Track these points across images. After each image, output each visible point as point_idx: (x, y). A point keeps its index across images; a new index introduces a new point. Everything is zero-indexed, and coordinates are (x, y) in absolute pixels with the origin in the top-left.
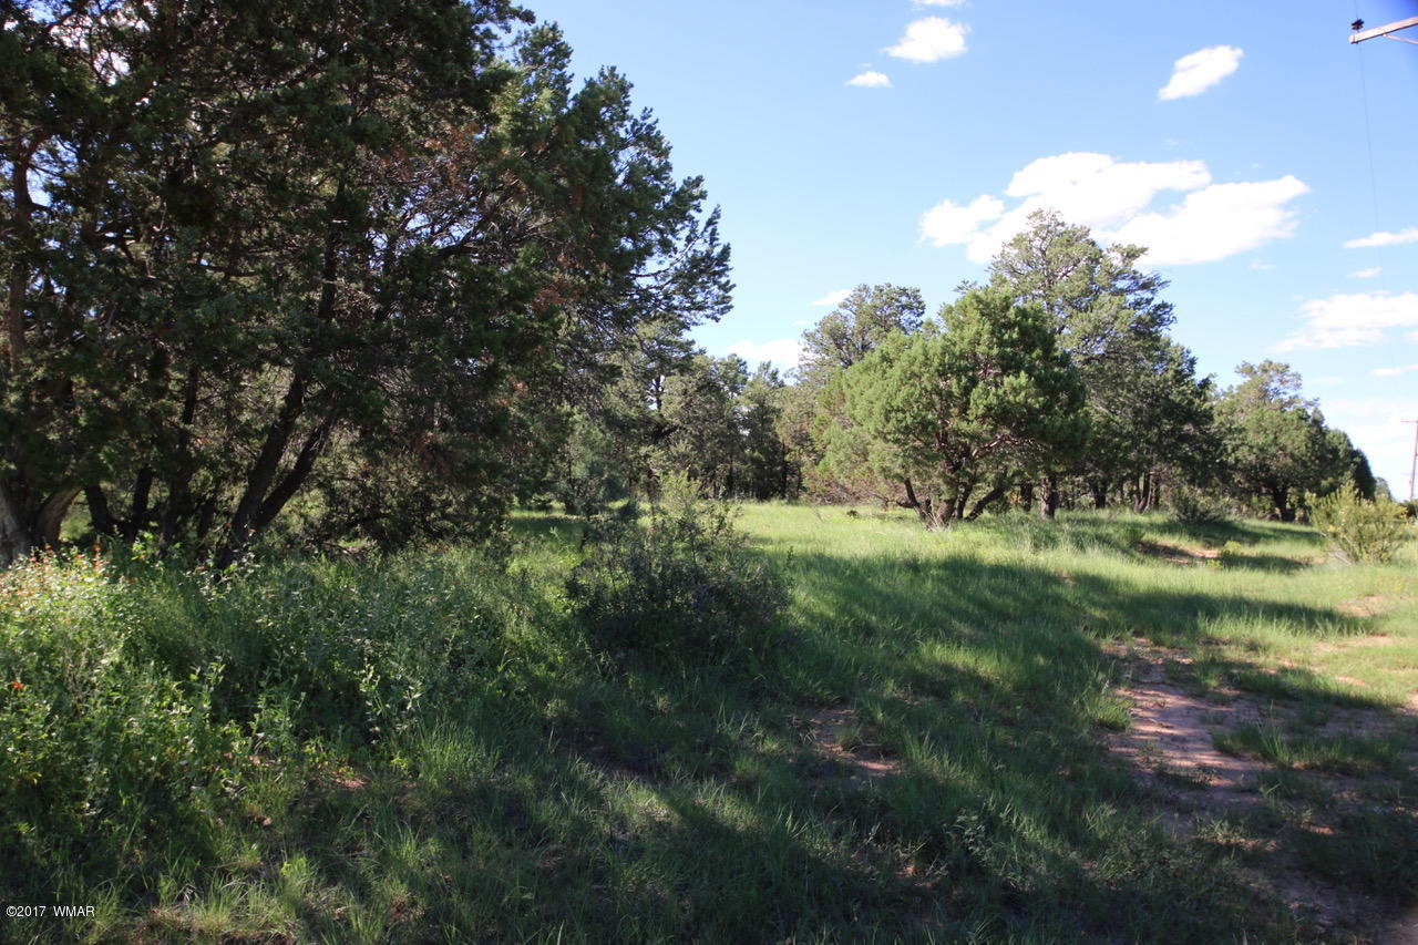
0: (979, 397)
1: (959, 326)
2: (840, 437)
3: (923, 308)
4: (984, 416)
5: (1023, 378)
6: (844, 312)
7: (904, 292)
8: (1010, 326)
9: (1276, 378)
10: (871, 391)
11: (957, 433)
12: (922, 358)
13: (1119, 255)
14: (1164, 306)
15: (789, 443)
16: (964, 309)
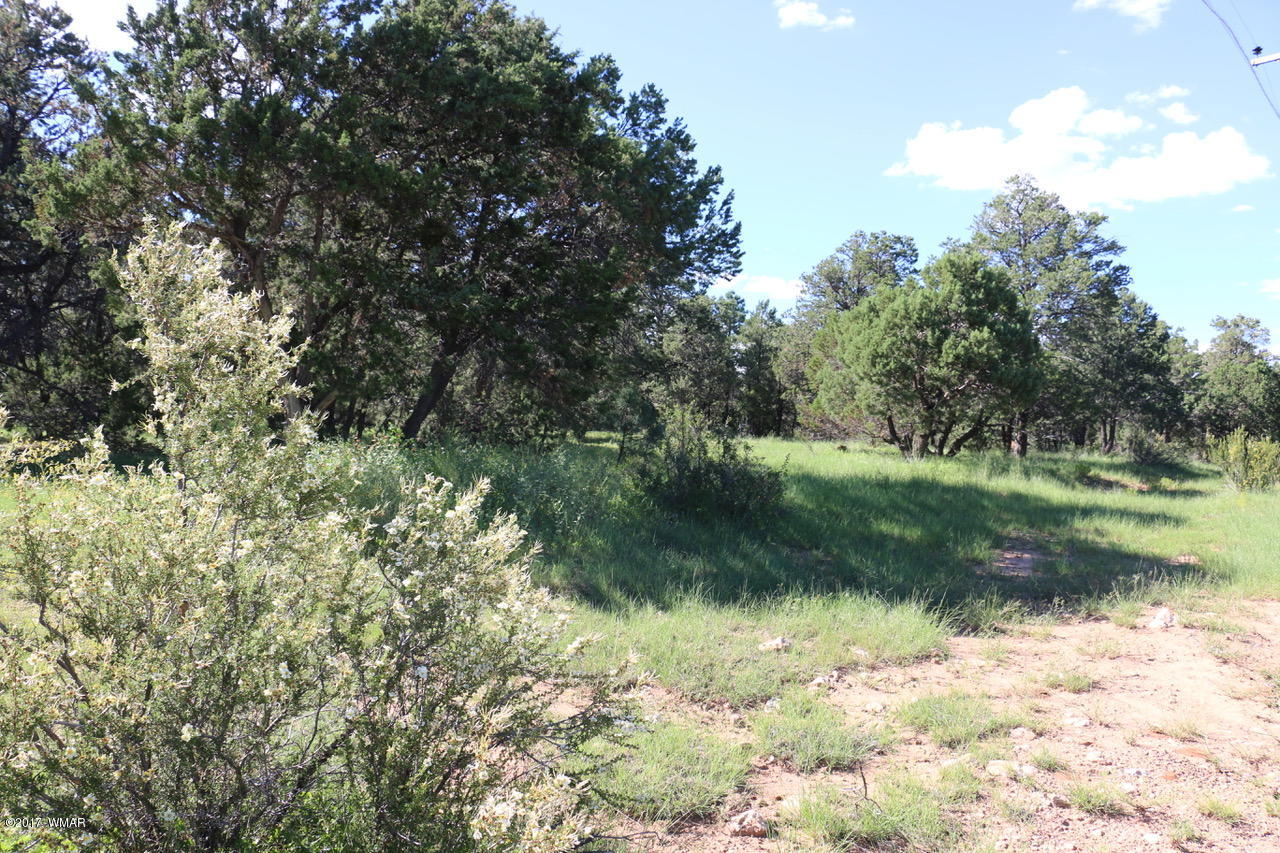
0: (950, 347)
1: (934, 284)
2: (831, 377)
3: (917, 255)
4: (953, 364)
5: (986, 333)
6: (841, 256)
7: (898, 240)
8: (976, 287)
9: (1247, 332)
10: (859, 338)
11: (930, 377)
12: (902, 312)
13: (1083, 223)
14: (1122, 268)
15: (785, 381)
16: (939, 270)
